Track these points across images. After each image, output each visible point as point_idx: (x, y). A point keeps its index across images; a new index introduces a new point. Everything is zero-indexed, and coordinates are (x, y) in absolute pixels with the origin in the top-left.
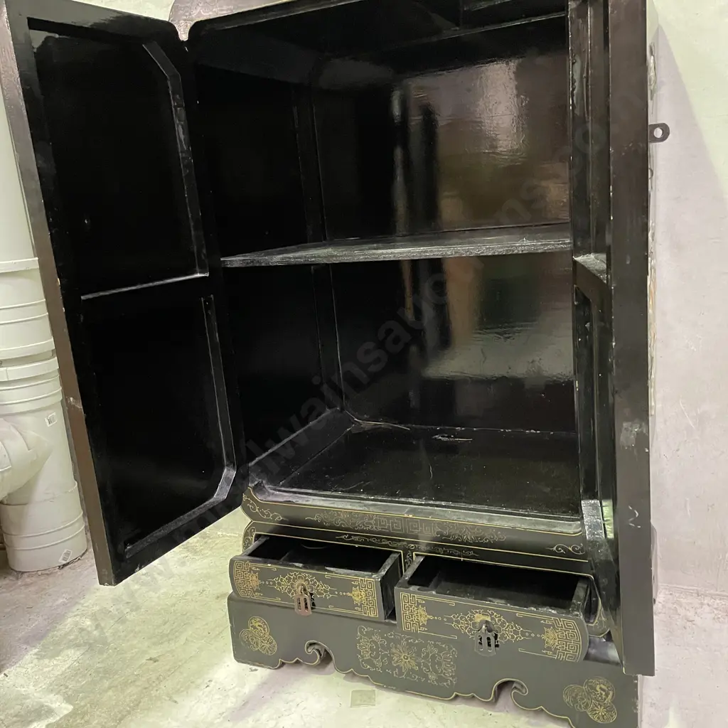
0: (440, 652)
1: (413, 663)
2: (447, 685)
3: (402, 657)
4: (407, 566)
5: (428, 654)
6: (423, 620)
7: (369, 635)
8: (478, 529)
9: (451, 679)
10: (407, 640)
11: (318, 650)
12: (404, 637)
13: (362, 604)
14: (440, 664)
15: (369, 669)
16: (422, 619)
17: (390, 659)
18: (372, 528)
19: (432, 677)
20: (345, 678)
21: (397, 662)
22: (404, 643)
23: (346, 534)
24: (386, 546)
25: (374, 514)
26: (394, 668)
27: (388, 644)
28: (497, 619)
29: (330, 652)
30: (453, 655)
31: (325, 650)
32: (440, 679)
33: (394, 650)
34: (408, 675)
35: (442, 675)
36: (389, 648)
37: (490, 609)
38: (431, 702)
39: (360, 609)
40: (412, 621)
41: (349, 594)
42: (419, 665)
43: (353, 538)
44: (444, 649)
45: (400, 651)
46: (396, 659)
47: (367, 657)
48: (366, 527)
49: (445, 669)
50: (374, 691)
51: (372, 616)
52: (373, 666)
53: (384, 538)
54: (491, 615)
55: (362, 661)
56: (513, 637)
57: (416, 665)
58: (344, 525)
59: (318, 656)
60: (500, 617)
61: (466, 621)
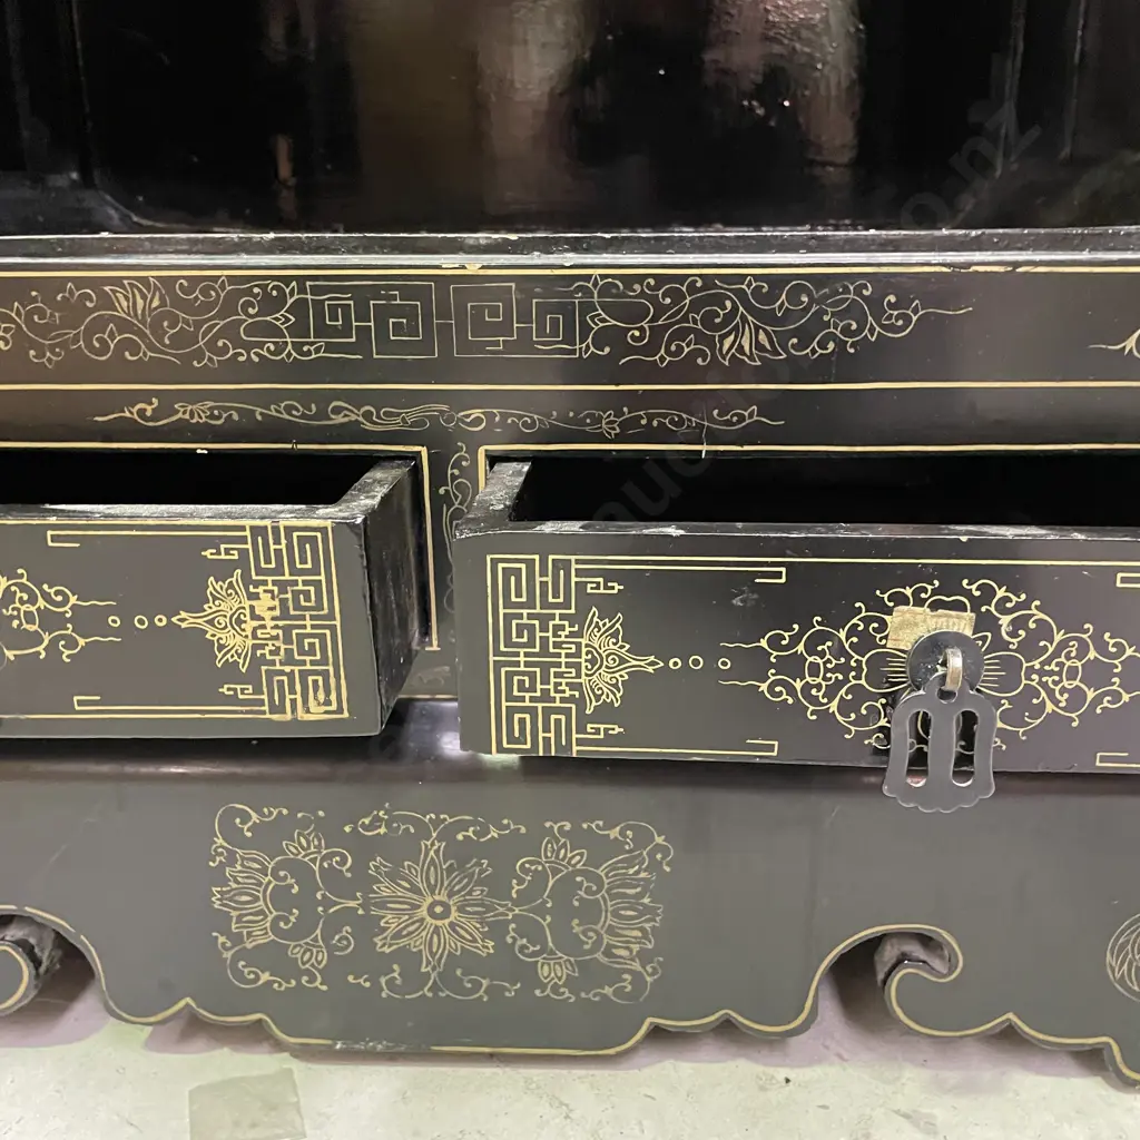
0: (594, 861)
1: (472, 926)
2: (619, 992)
3: (423, 911)
4: (446, 513)
5: (540, 878)
6: (605, 684)
7: (268, 838)
8: (793, 296)
9: (637, 966)
10: (447, 834)
11: (22, 945)
12: (436, 823)
13: (257, 662)
14: (590, 912)
15: (269, 984)
16: (603, 679)
17: (368, 927)
18: (280, 349)
19: (553, 972)
20: (151, 1044)
21: (397, 935)
22: (433, 847)
23: (146, 396)
24: (352, 432)
25: (287, 280)
26: (384, 964)
27: (360, 867)
28: (1005, 620)
29: (85, 943)
30: (654, 866)
31: (60, 940)
32: (589, 974)
33: (384, 889)
34: (447, 978)
35: (599, 956)
36: (362, 881)
37: (974, 573)
38: (537, 1074)
39: (249, 690)
40: (545, 696)
41: (186, 620)
42: (496, 930)
43: (182, 412)
44: (617, 846)
45: (415, 890)
46: (390, 921)
47: (261, 936)
48: (248, 347)
49: (611, 931)
50: (290, 1071)
51: (316, 713)
52: (287, 968)
53: (338, 394)
54: (976, 604)
55: (235, 959)
56: (1076, 697)
57: (485, 936)
58: (135, 349)
59: (26, 970)
60: (1026, 605)
61: (840, 651)
